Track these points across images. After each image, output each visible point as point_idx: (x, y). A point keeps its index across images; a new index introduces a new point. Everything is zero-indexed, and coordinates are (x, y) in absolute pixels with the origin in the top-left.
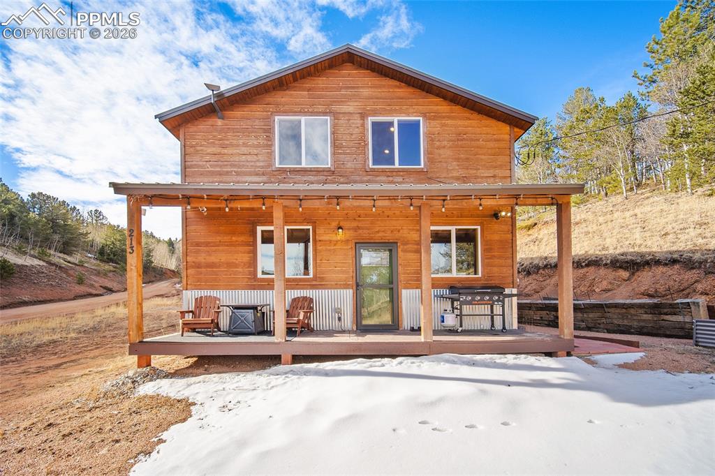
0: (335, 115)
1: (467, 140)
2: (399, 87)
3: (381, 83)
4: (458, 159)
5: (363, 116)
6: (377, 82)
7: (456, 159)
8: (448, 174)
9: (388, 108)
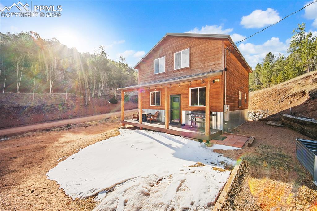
0: (166, 55)
1: (204, 52)
2: (183, 39)
3: (178, 40)
4: (201, 61)
5: (173, 53)
6: (177, 40)
7: (200, 60)
8: (197, 67)
9: (180, 48)
